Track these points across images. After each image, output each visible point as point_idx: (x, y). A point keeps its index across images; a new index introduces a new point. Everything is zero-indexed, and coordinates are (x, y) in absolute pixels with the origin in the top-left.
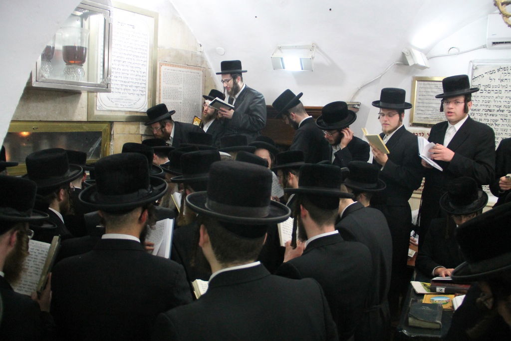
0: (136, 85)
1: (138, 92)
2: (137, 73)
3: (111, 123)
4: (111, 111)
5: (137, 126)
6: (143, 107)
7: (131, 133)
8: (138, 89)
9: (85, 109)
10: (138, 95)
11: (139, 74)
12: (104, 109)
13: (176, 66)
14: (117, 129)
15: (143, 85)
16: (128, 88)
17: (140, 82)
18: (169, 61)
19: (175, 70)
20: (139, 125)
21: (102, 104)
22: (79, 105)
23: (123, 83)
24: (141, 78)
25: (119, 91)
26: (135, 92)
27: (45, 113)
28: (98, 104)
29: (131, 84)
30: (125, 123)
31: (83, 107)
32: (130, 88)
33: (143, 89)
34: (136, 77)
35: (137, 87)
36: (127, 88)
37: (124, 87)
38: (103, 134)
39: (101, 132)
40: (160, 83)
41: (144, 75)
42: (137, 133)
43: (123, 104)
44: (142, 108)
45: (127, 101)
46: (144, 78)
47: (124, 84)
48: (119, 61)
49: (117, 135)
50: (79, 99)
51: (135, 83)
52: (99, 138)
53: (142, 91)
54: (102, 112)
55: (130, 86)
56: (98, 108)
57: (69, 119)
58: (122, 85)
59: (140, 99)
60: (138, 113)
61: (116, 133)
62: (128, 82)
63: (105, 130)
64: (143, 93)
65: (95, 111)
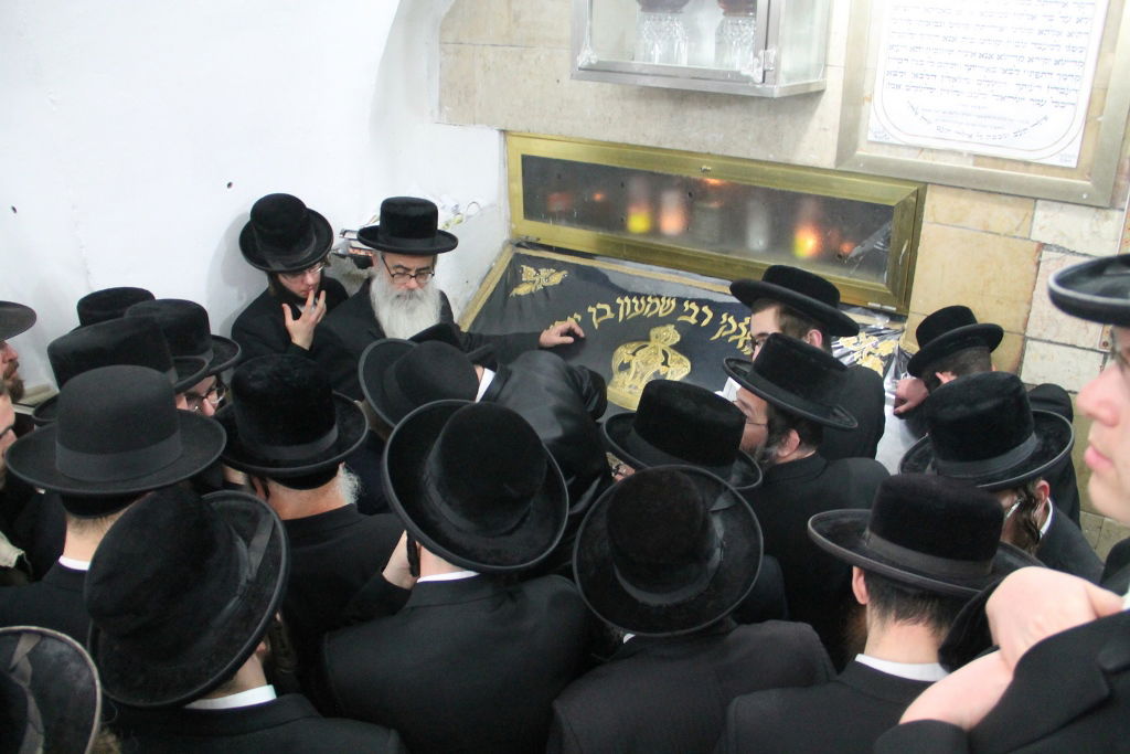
0: (1036, 66)
1: (1036, 94)
2: (1043, 24)
3: (927, 183)
4: (920, 149)
5: (1024, 212)
6: (1060, 146)
8: (1044, 81)
9: (832, 138)
10: (1040, 103)
11: (1057, 25)
12: (891, 140)
14: (937, 206)
15: (1073, 69)
16: (1000, 76)
17: (1055, 55)
20: (1034, 208)
21: (885, 122)
22: (815, 124)
23: (976, 60)
24: (1064, 40)
25: (957, 86)
26: (1025, 93)
27: (722, 136)
28: (874, 122)
29: (1009, 63)
30: (972, 193)
31: (825, 129)
32: (1004, 78)
33: (1069, 83)
34: (1042, 39)
35: (1037, 75)
36: (990, 76)
38: (897, 215)
39: (892, 207)
41: (1083, 27)
42: (1018, 234)
43: (969, 130)
44: (1050, 151)
45: (986, 122)
46: (1081, 41)
47: (983, 62)
49: (935, 226)
50: (817, 106)
51: (1031, 60)
52: (881, 223)
53: (1063, 91)
54: (887, 147)
55: (1005, 71)
56: (871, 137)
57: (781, 158)
58: (970, 67)
59: (1045, 118)
60: (1032, 168)
61: (931, 219)
62: (1000, 57)
63: (904, 204)
64: (1062, 98)
65: (862, 144)
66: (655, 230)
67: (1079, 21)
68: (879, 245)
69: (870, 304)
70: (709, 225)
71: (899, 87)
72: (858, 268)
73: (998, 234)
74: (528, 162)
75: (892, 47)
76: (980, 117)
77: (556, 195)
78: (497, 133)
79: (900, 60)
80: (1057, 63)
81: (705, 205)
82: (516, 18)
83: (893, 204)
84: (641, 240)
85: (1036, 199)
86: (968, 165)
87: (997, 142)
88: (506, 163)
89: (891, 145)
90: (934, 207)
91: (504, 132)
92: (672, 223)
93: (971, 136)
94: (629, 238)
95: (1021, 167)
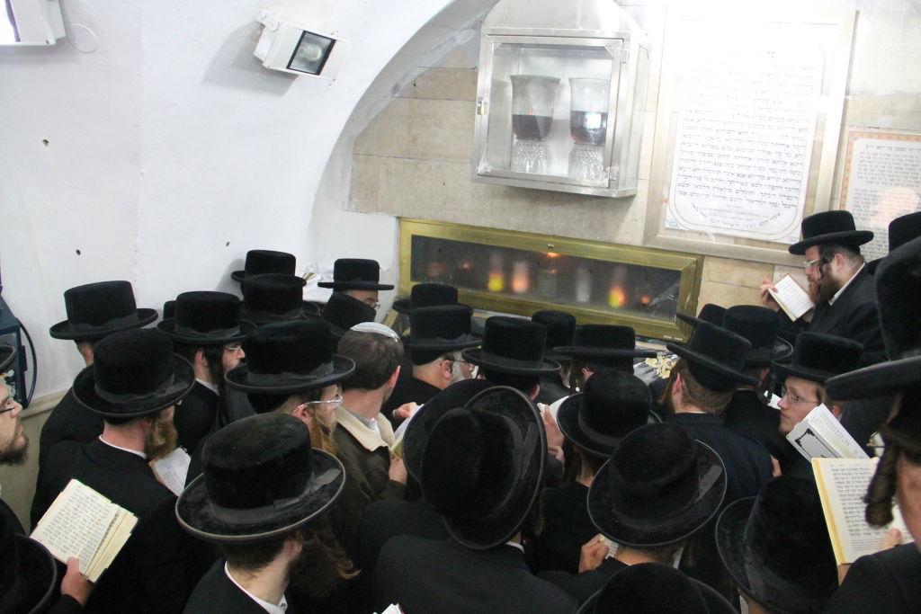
0: (773, 182)
1: (773, 199)
2: (776, 157)
3: (703, 256)
4: (700, 233)
5: (766, 273)
6: (789, 231)
7: (748, 284)
8: (777, 192)
9: (641, 225)
10: (775, 205)
11: (784, 158)
12: (681, 227)
13: (908, 138)
14: (710, 270)
15: (794, 185)
16: (750, 188)
17: (783, 176)
18: (887, 125)
19: (904, 149)
20: (773, 270)
21: (677, 216)
22: (629, 216)
23: (735, 178)
24: (788, 167)
25: (723, 194)
26: (766, 198)
27: (564, 224)
28: (669, 216)
29: (755, 180)
30: (733, 261)
31: (636, 220)
32: (753, 189)
33: (792, 193)
34: (775, 166)
35: (773, 188)
36: (744, 188)
37: (738, 186)
38: (683, 276)
39: (680, 272)
40: (846, 179)
41: (799, 160)
43: (731, 221)
44: (782, 235)
45: (742, 216)
46: (798, 168)
47: (739, 179)
48: (729, 132)
49: (710, 283)
50: (630, 205)
51: (769, 178)
52: (673, 282)
53: (788, 198)
54: (677, 232)
55: (753, 185)
56: (667, 226)
57: (606, 238)
58: (731, 182)
59: (779, 215)
60: (772, 245)
61: (707, 279)
62: (749, 177)
63: (688, 270)
64: (788, 202)
65: (661, 230)
66: (508, 288)
67: (797, 156)
68: (671, 297)
69: (665, 337)
70: (548, 284)
71: (685, 193)
72: (657, 313)
73: (751, 288)
74: (416, 240)
75: (681, 168)
76: (738, 213)
77: (435, 264)
78: (394, 219)
79: (686, 177)
80: (785, 181)
81: (548, 272)
82: (414, 139)
83: (680, 269)
84: (499, 296)
85: (774, 265)
86: (731, 244)
87: (750, 229)
88: (400, 241)
89: (680, 231)
90: (708, 271)
91: (399, 218)
92: (520, 284)
93: (732, 225)
94: (490, 294)
95: (765, 245)
